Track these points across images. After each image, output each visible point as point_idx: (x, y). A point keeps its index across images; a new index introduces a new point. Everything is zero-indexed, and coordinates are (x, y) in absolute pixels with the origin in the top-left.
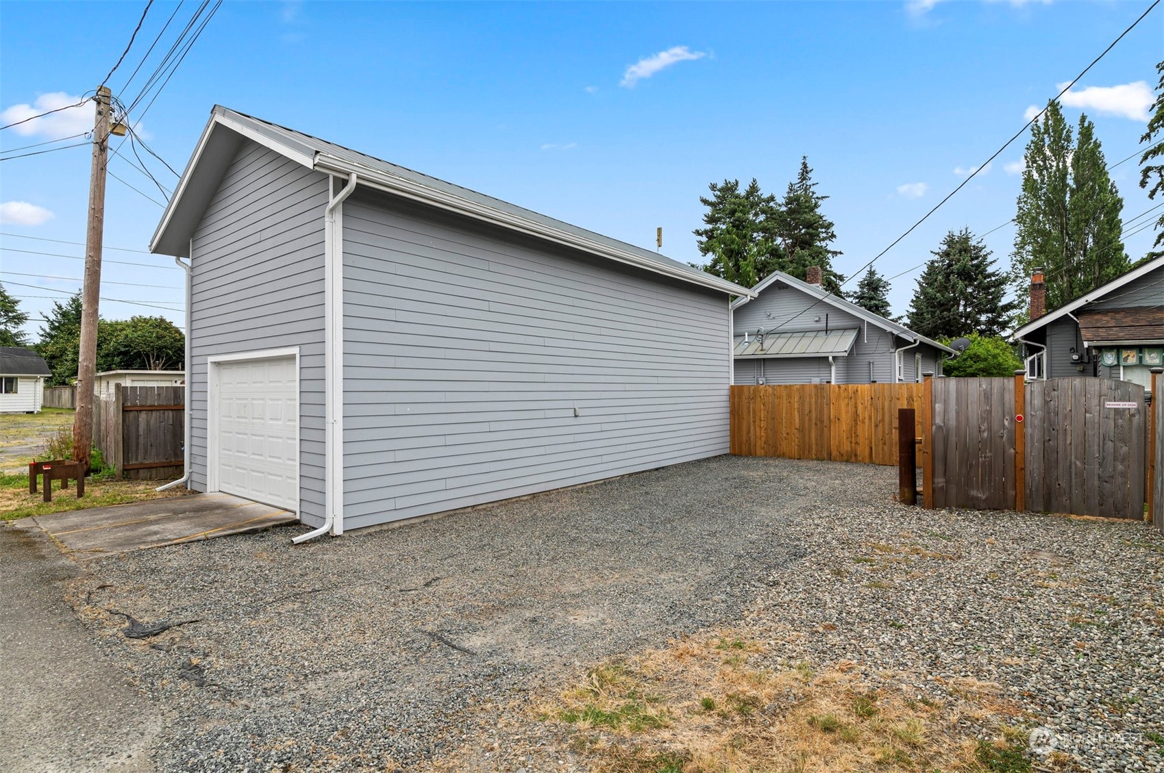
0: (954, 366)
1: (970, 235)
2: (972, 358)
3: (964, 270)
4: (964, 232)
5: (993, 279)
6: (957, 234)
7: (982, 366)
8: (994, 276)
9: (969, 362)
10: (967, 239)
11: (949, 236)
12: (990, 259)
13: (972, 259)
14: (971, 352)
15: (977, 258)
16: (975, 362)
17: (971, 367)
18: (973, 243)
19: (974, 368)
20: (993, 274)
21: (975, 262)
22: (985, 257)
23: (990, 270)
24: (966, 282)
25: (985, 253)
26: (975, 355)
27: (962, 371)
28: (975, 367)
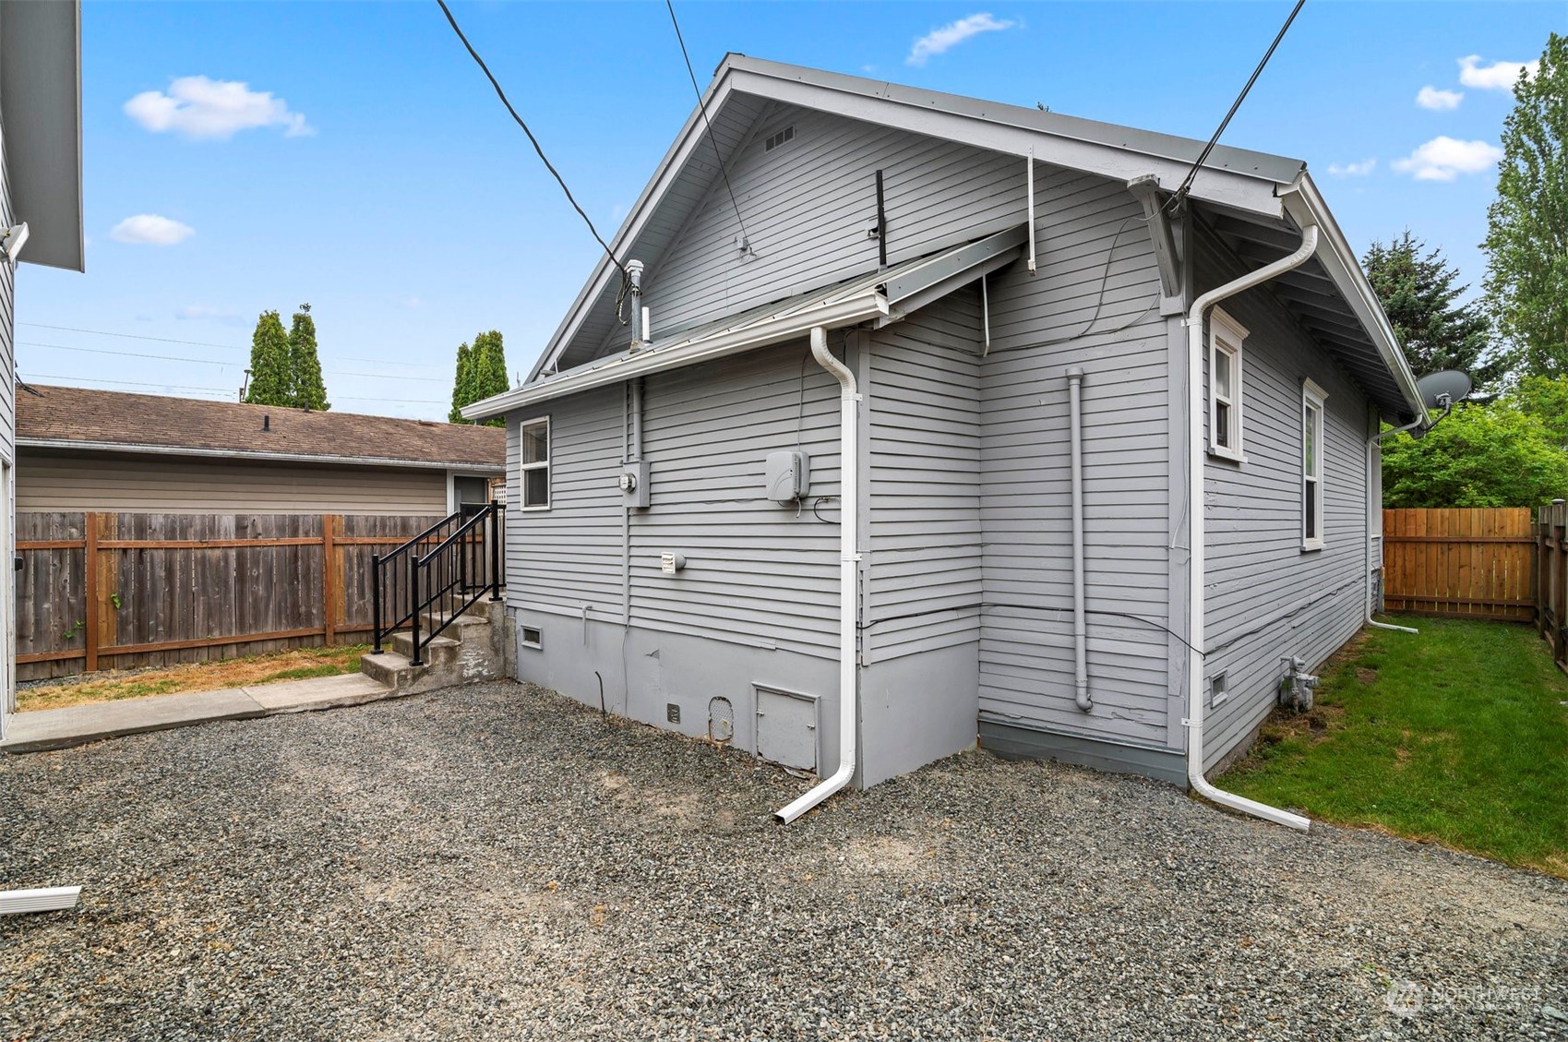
0: (1400, 467)
1: (1414, 246)
2: (1445, 450)
3: (1402, 307)
4: (1401, 241)
5: (1459, 322)
6: (1387, 247)
7: (1472, 464)
8: (1460, 318)
9: (1439, 458)
10: (1408, 253)
11: (1372, 253)
12: (1453, 285)
13: (1419, 288)
14: (1445, 435)
15: (1427, 286)
16: (1453, 457)
17: (1444, 467)
18: (1419, 258)
19: (1452, 471)
20: (1459, 314)
21: (1425, 293)
22: (1445, 282)
23: (1453, 306)
24: (1407, 329)
25: (1444, 275)
26: (1452, 440)
27: (1423, 478)
28: (1455, 466)
